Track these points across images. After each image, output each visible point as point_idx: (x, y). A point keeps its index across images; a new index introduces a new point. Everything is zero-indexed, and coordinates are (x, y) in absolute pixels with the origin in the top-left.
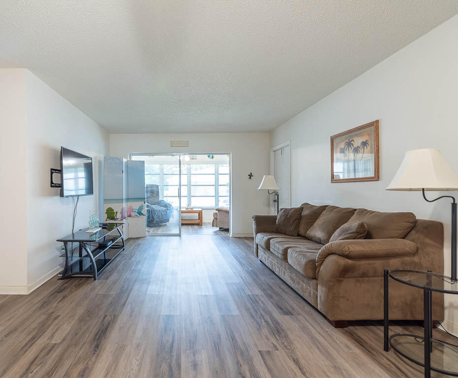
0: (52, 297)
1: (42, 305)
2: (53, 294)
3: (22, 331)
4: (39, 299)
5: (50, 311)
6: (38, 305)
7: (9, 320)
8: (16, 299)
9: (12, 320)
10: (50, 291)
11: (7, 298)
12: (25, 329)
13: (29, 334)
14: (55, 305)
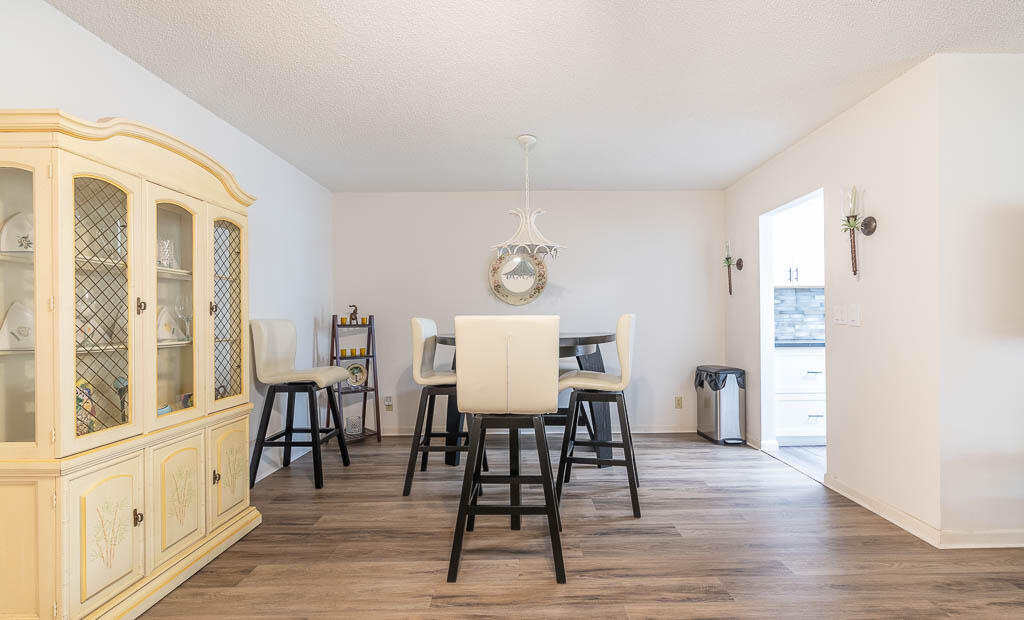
0: (991, 584)
1: (949, 585)
2: (1000, 579)
3: (864, 599)
4: (955, 569)
5: (950, 606)
6: (940, 579)
7: (862, 568)
8: (910, 543)
9: (867, 571)
10: (998, 569)
11: (897, 533)
12: (870, 599)
13: (868, 611)
14: (978, 602)
